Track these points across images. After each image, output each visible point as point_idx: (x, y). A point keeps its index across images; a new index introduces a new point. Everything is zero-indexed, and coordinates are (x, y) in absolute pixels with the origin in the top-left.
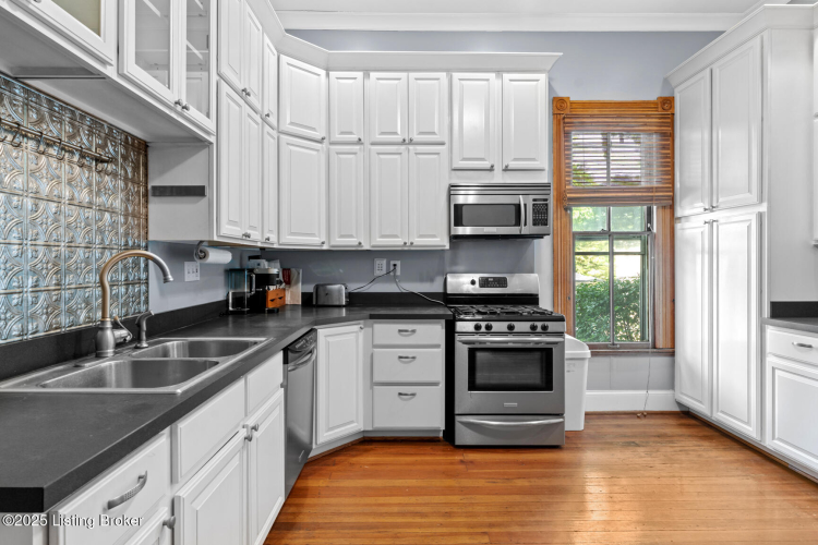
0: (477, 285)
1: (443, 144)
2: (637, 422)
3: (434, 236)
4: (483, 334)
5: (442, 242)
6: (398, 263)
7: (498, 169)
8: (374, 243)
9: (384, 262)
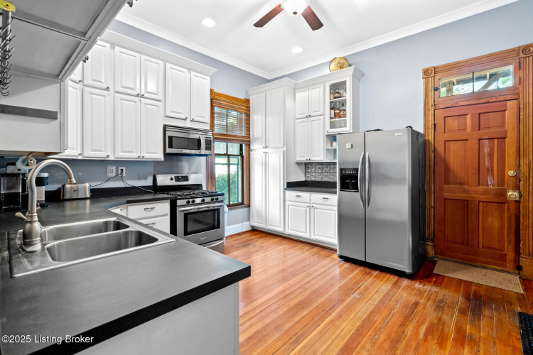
0: (174, 180)
1: (160, 101)
2: (239, 237)
3: (156, 153)
4: (191, 205)
5: (160, 157)
6: (124, 169)
7: (188, 120)
8: (117, 156)
9: (114, 168)
